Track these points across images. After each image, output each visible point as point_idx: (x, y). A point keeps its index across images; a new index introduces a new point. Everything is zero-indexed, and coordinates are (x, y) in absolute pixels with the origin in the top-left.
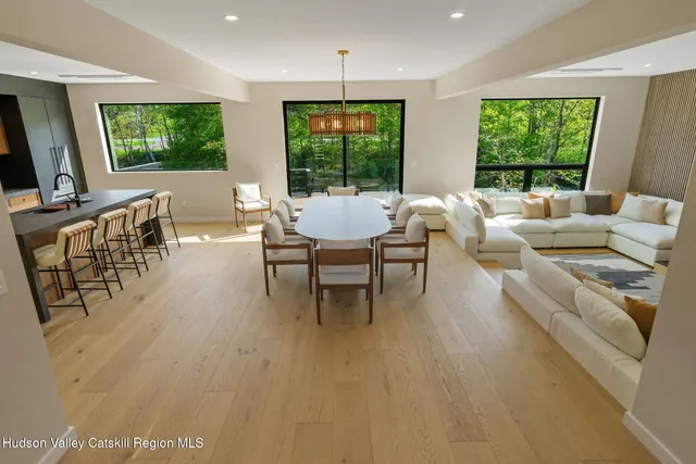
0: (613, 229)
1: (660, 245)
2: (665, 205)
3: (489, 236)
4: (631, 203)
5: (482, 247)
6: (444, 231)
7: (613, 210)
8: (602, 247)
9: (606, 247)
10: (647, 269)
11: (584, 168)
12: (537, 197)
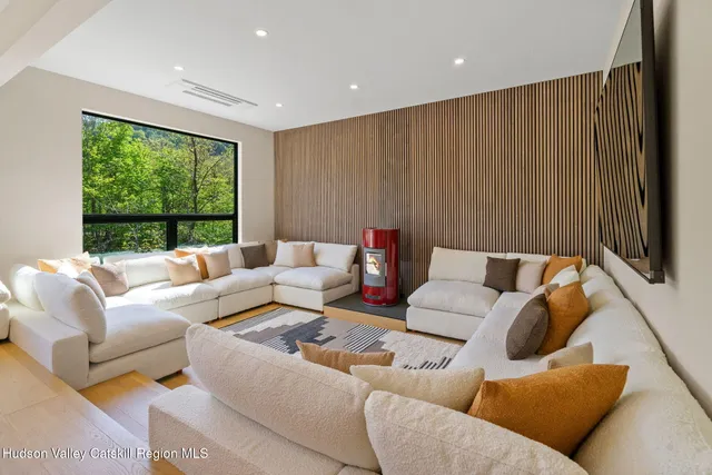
0: (277, 279)
1: (324, 286)
2: (313, 246)
3: (112, 325)
4: (284, 250)
5: (98, 351)
6: (7, 340)
7: (270, 260)
8: (269, 304)
9: (272, 303)
10: (318, 316)
11: (234, 217)
12: (186, 254)
